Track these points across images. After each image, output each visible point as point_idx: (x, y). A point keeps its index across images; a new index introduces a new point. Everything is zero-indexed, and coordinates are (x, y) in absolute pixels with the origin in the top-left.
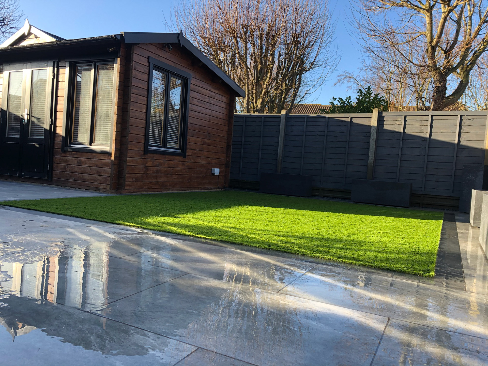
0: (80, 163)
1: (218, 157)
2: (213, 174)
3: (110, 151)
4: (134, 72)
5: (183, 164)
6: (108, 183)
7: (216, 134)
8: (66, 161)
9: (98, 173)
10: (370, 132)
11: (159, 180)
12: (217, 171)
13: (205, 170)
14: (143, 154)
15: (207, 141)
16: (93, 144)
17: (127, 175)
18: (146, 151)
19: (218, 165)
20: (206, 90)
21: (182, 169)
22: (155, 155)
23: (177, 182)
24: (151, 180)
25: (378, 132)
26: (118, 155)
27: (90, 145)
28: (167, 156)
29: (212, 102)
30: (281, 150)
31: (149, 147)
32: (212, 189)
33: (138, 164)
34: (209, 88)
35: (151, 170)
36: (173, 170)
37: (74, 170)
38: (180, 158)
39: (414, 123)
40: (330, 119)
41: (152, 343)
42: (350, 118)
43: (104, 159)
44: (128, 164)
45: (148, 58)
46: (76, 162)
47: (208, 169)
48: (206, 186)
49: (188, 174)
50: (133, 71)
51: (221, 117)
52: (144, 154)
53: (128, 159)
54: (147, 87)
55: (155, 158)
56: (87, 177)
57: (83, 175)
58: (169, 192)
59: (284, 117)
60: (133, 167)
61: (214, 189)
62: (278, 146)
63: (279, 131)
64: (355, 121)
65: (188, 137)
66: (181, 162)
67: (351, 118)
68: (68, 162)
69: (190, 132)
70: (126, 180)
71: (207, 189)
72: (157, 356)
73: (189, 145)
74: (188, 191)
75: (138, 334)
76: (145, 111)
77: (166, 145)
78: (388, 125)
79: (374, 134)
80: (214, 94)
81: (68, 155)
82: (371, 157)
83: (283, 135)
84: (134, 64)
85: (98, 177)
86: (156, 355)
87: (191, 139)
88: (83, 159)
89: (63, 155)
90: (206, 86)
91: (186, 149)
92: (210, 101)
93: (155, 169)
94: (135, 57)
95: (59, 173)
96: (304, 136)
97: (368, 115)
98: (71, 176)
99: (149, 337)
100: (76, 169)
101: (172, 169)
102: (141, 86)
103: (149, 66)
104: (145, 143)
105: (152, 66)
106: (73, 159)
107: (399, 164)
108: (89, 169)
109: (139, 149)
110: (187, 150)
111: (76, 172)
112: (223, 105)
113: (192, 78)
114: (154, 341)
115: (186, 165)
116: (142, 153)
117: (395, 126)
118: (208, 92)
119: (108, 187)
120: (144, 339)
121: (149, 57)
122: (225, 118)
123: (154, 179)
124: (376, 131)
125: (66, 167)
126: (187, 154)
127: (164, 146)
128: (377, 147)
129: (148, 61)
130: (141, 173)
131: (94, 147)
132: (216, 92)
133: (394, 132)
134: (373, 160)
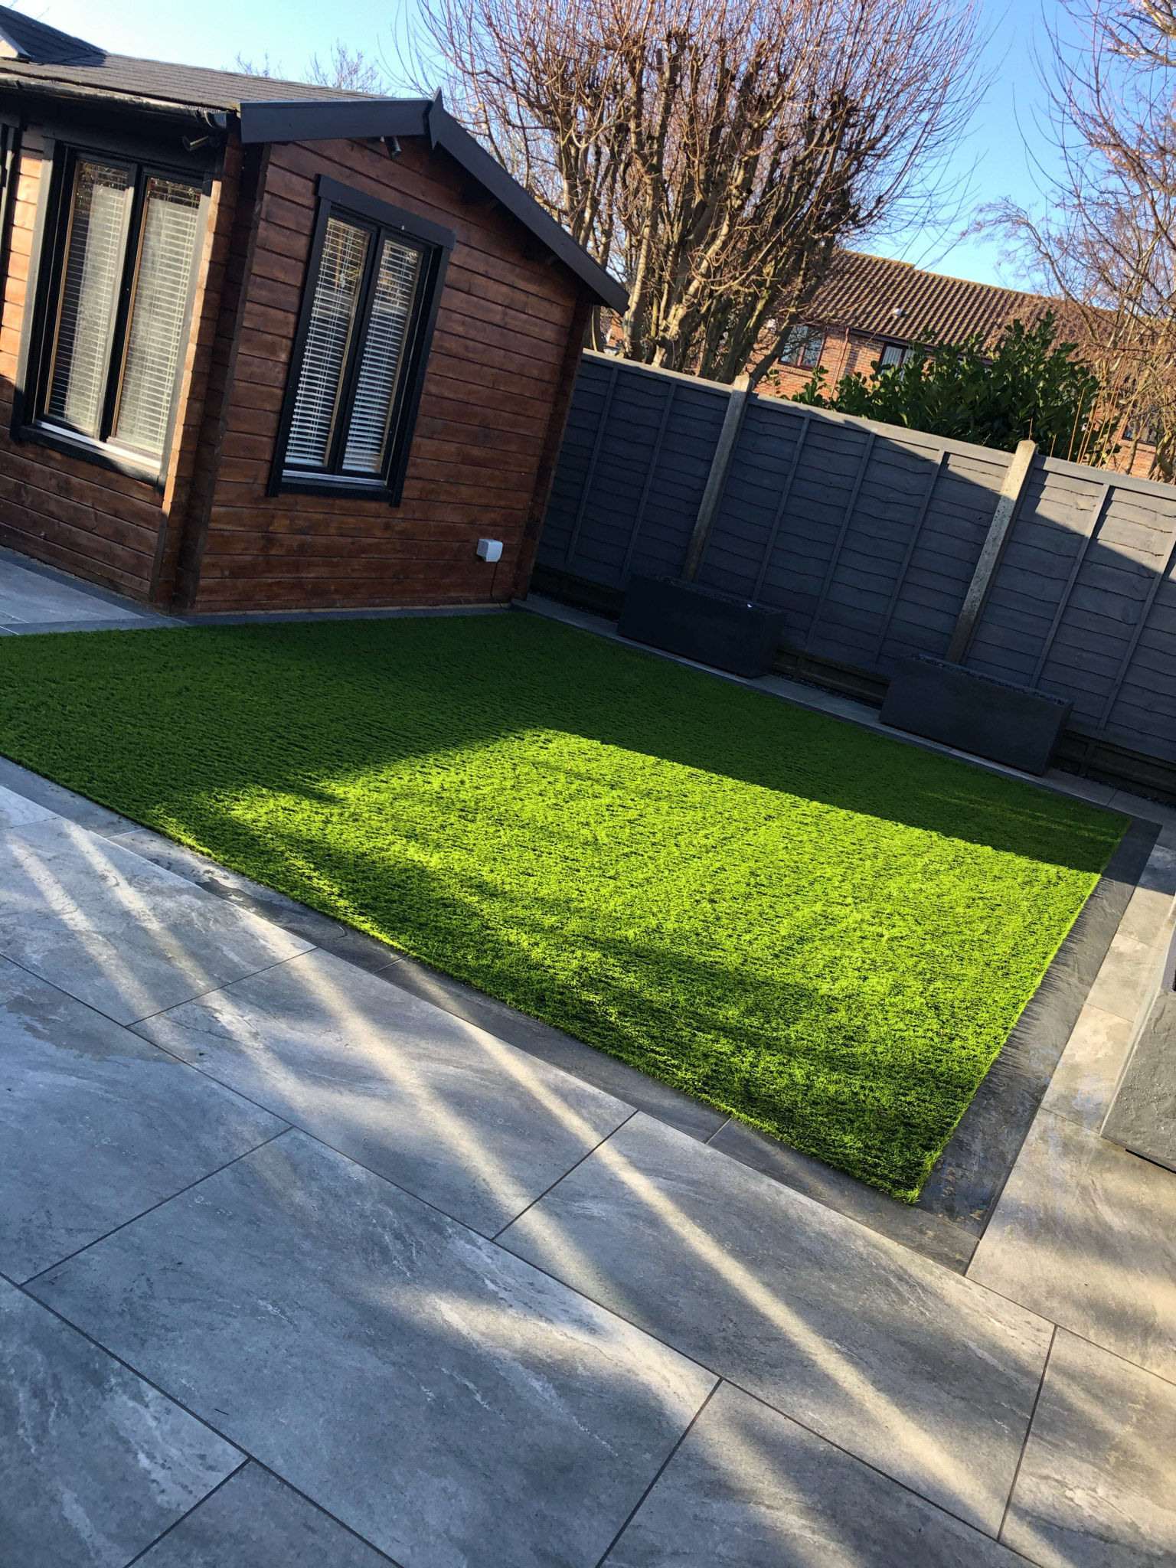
0: (65, 489)
1: (503, 503)
2: (481, 559)
3: (161, 479)
4: (263, 231)
5: (387, 527)
6: (146, 576)
7: (508, 429)
8: (24, 473)
9: (120, 537)
10: (992, 514)
11: (303, 575)
12: (493, 550)
13: (456, 545)
14: (262, 495)
15: (476, 452)
16: (109, 439)
17: (206, 560)
18: (275, 485)
19: (501, 529)
20: (497, 286)
21: (383, 541)
22: (301, 498)
23: (364, 581)
24: (280, 575)
25: (1015, 519)
26: (184, 498)
27: (103, 439)
28: (338, 502)
29: (512, 324)
30: (710, 508)
31: (286, 472)
32: (469, 602)
33: (244, 526)
34: (510, 278)
35: (282, 545)
36: (353, 544)
37: (45, 506)
38: (382, 507)
39: (1130, 516)
40: (881, 443)
41: (150, 1428)
42: (941, 454)
43: (140, 499)
44: (212, 525)
45: (317, 180)
46: (53, 482)
47: (468, 541)
48: (452, 594)
49: (400, 555)
50: (262, 224)
51: (535, 373)
52: (266, 495)
53: (214, 509)
54: (300, 278)
55: (298, 508)
56: (83, 537)
57: (74, 529)
58: (333, 610)
59: (741, 401)
60: (226, 533)
61: (479, 601)
62: (702, 490)
63: (716, 443)
64: (956, 466)
65: (416, 440)
66: (379, 520)
67: (947, 455)
68: (28, 477)
69: (423, 421)
70: (202, 574)
71: (454, 603)
72: (154, 1481)
73: (415, 465)
74: (391, 608)
75: (125, 1392)
76: (283, 357)
77: (342, 463)
78: (1051, 507)
79: (1002, 522)
80: (522, 297)
81: (32, 456)
82: (976, 592)
83: (725, 459)
84: (265, 205)
85: (118, 547)
86: (153, 1476)
87: (423, 446)
88: (75, 480)
89: (13, 447)
90: (499, 268)
91: (403, 476)
92: (508, 320)
93: (296, 540)
94: (274, 177)
96: (790, 479)
97: (1001, 456)
98: (36, 523)
99: (147, 1406)
100: (53, 507)
101: (350, 540)
102: (281, 276)
103: (317, 209)
104: (272, 462)
105: (325, 206)
106: (43, 471)
107: (1052, 632)
108: (93, 517)
109: (251, 481)
110: (406, 483)
111: (51, 514)
112: (550, 333)
113: (456, 246)
114: (153, 1424)
115: (397, 528)
116: (259, 488)
117: (1074, 510)
118: (504, 289)
119: (146, 588)
120: (135, 1411)
121: (319, 176)
122: (547, 377)
123: (288, 571)
124: (1010, 513)
125: (22, 491)
126: (405, 494)
127: (335, 464)
128: (1000, 565)
129: (316, 192)
130: (249, 552)
131: (111, 450)
132: (533, 288)
133: (1065, 531)
134: (978, 604)
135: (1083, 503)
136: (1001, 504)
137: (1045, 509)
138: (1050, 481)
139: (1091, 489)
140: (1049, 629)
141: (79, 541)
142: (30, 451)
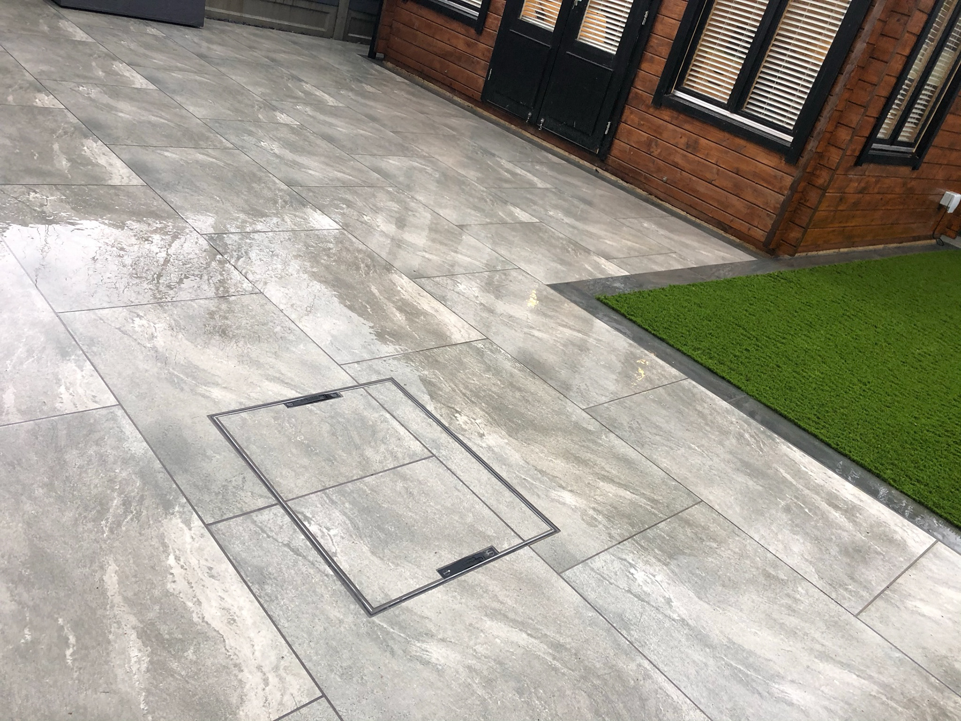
0: (693, 147)
2: (942, 207)
5: (904, 185)
6: (756, 224)
8: (658, 131)
9: (737, 191)
11: (848, 225)
12: (955, 201)
14: (852, 164)
18: (864, 156)
21: (897, 196)
22: (871, 166)
23: (875, 227)
24: (836, 225)
31: (874, 145)
35: (846, 202)
37: (672, 158)
38: (906, 170)
43: (764, 164)
46: (684, 140)
48: (914, 234)
52: (855, 164)
55: (867, 173)
56: (702, 187)
57: (694, 178)
61: (925, 239)
65: (948, 117)
66: (902, 180)
68: (661, 134)
71: (911, 241)
73: (939, 136)
76: (907, 51)
77: (899, 136)
81: (667, 118)
85: (734, 200)
88: (703, 141)
89: (651, 110)
91: (929, 146)
93: (855, 198)
95: (630, 151)
98: (659, 170)
100: (678, 160)
101: (881, 197)
104: (869, 137)
106: (675, 131)
108: (715, 171)
110: (930, 150)
111: (676, 165)
115: (909, 186)
116: (853, 159)
119: (761, 236)
123: (842, 222)
125: (653, 144)
126: (925, 159)
127: (895, 137)
141: (698, 188)
142: (666, 114)
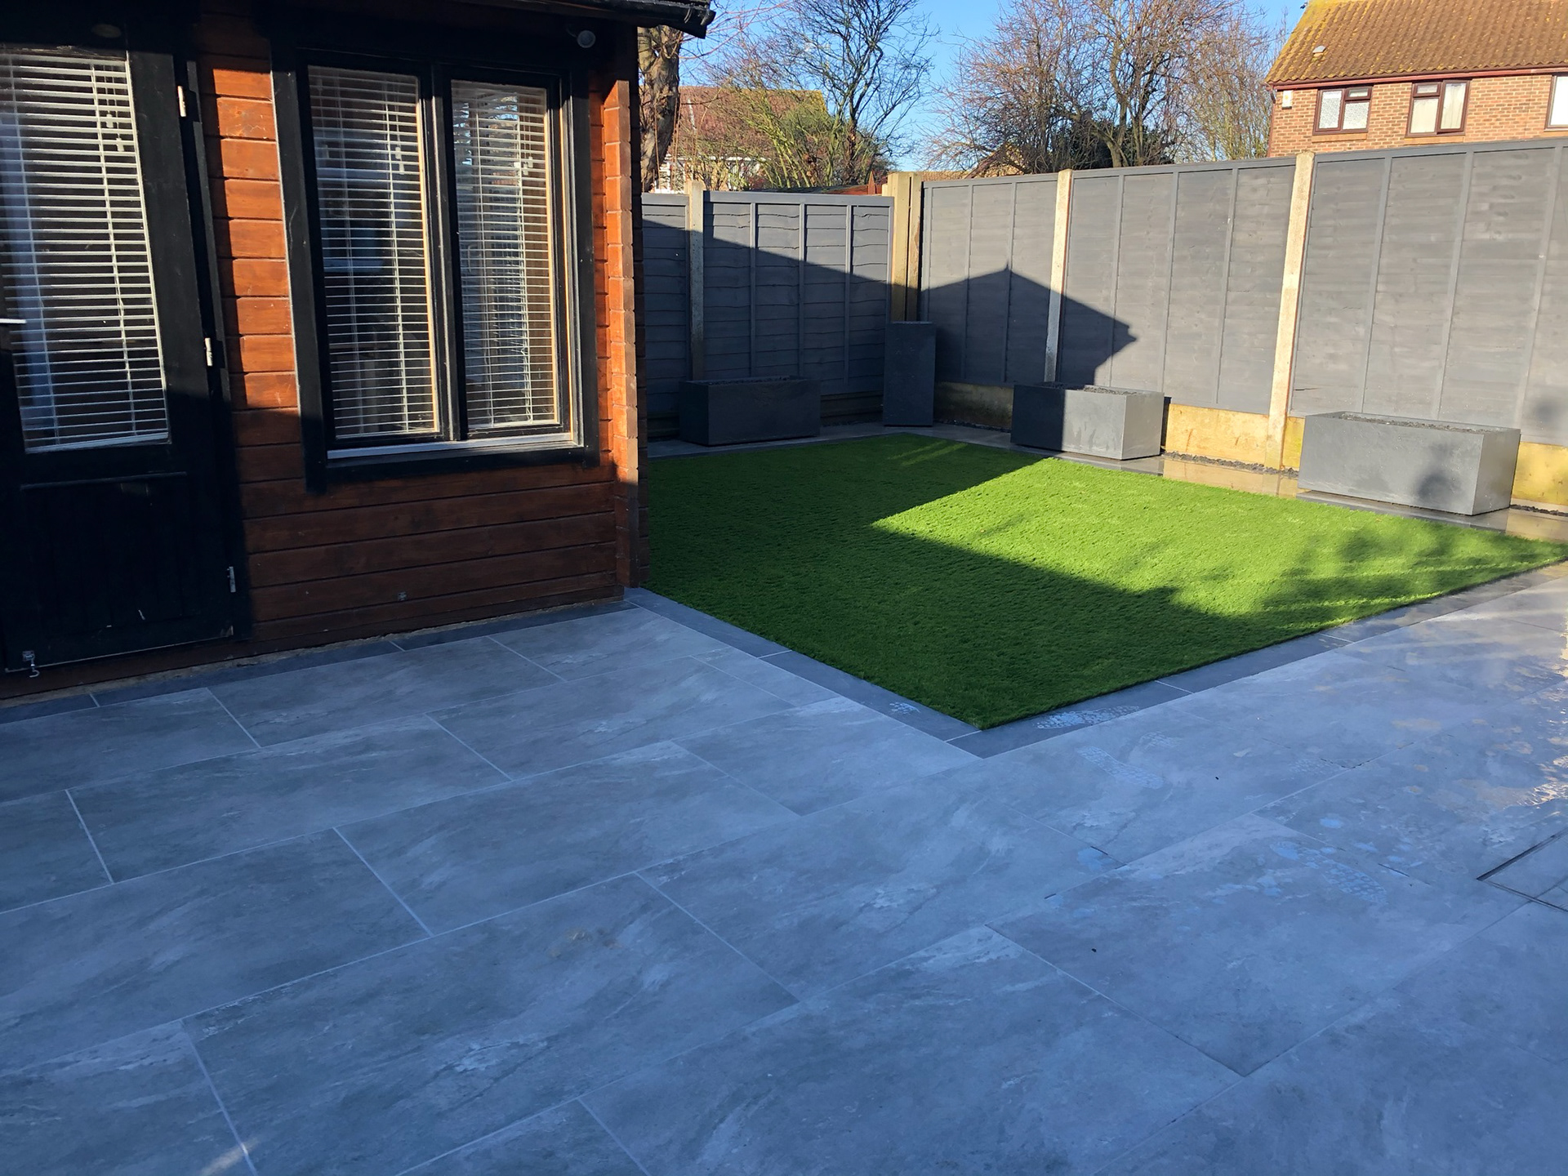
10: (687, 248)
25: (705, 248)
39: (772, 224)
43: (554, 483)
78: (723, 230)
79: (698, 252)
107: (753, 329)
117: (737, 229)
124: (701, 245)
128: (705, 289)
133: (736, 247)
134: (702, 325)
135: (741, 221)
136: (693, 239)
137: (718, 234)
138: (716, 209)
139: (743, 209)
140: (750, 328)
